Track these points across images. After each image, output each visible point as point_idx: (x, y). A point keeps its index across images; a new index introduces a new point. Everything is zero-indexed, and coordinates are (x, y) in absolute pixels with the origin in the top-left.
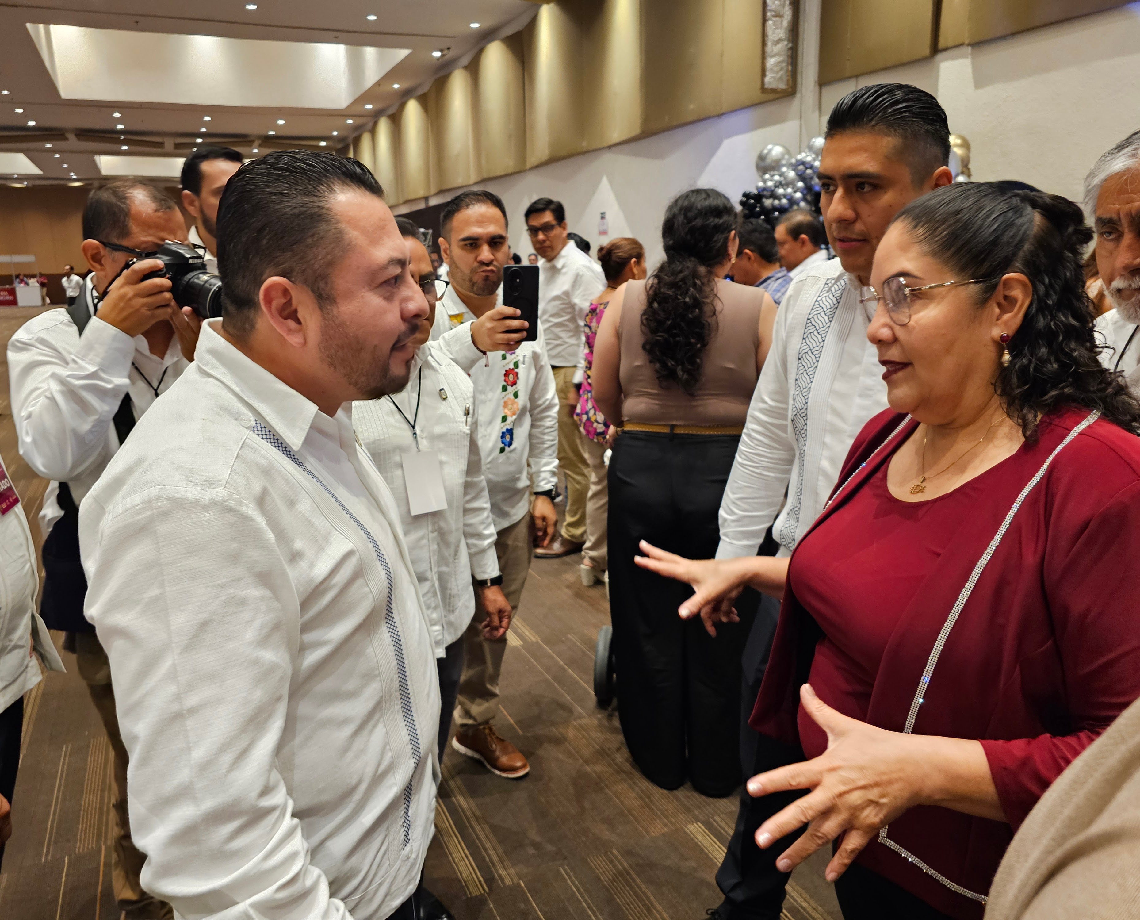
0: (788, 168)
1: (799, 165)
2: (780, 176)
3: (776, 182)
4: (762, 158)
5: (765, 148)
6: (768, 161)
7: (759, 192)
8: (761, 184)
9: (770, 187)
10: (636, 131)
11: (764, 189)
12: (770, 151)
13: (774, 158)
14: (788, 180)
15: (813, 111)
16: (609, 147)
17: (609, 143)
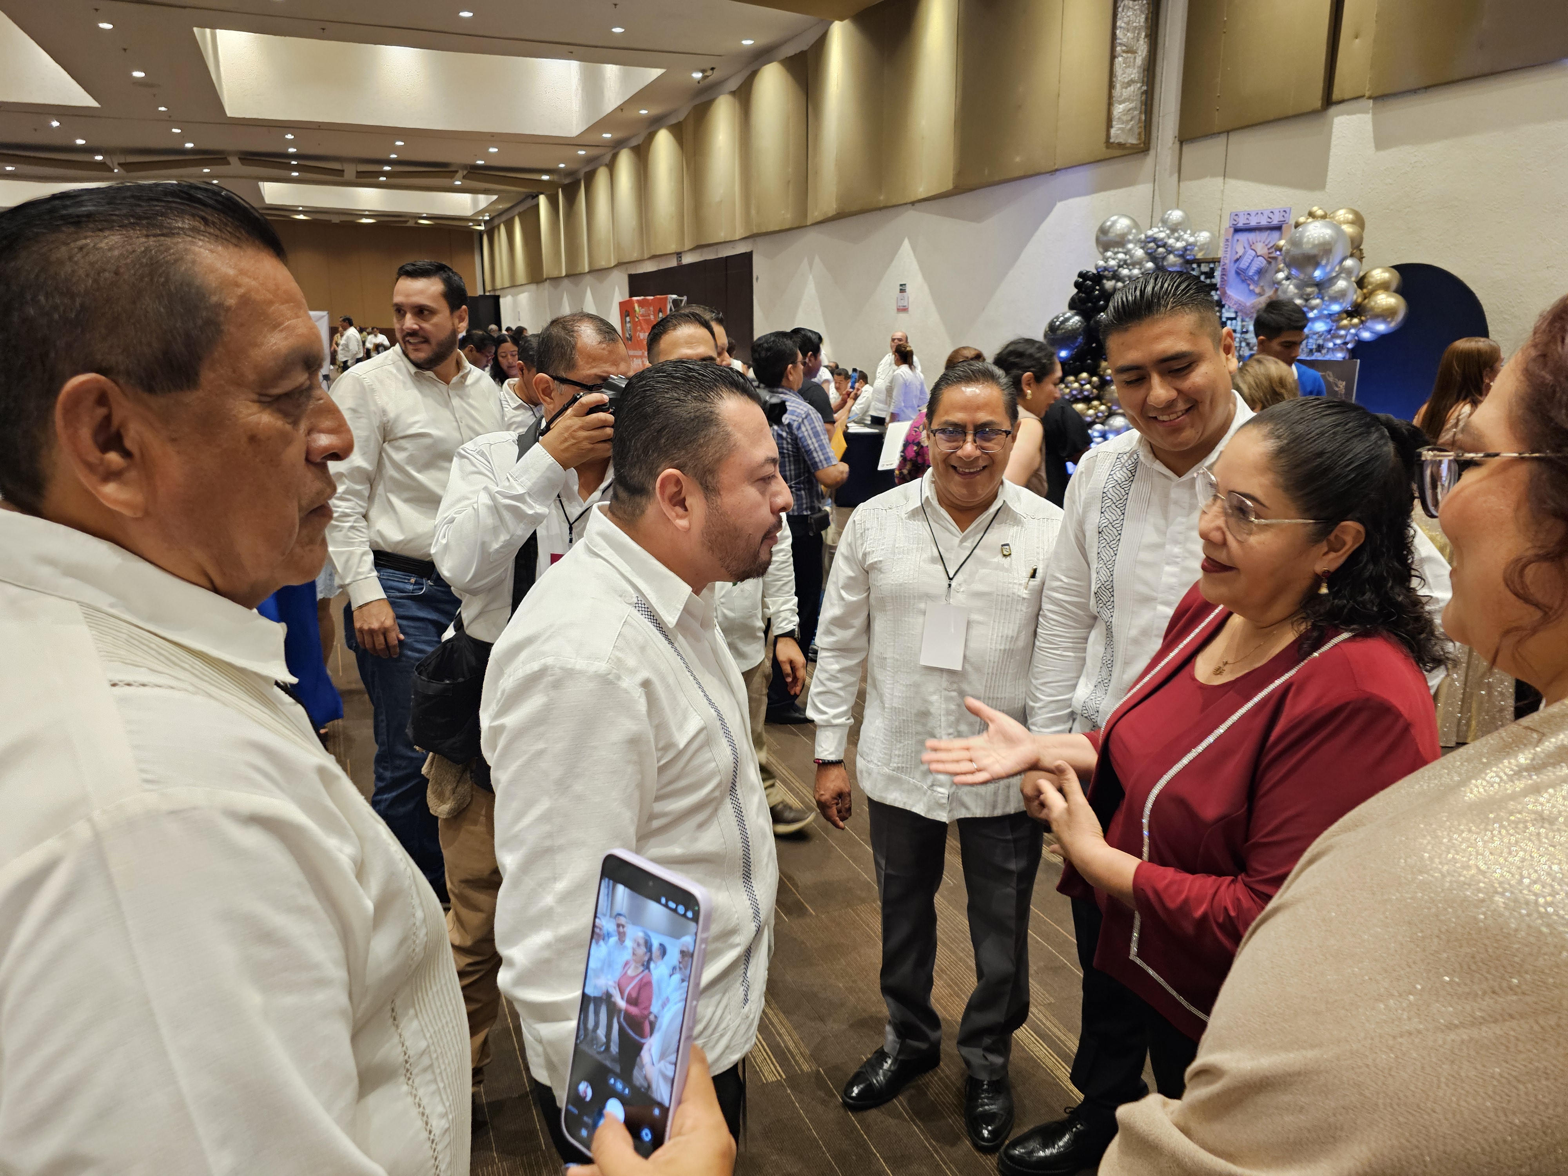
0: (1135, 244)
1: (1149, 242)
2: (1126, 254)
3: (1120, 261)
4: (1103, 231)
5: (1108, 220)
6: (1111, 235)
7: (1098, 272)
8: (1101, 263)
9: (1113, 267)
11: (1105, 269)
12: (1114, 223)
13: (1118, 232)
14: (1135, 259)
15: (1171, 175)
16: (913, 203)
17: (913, 199)
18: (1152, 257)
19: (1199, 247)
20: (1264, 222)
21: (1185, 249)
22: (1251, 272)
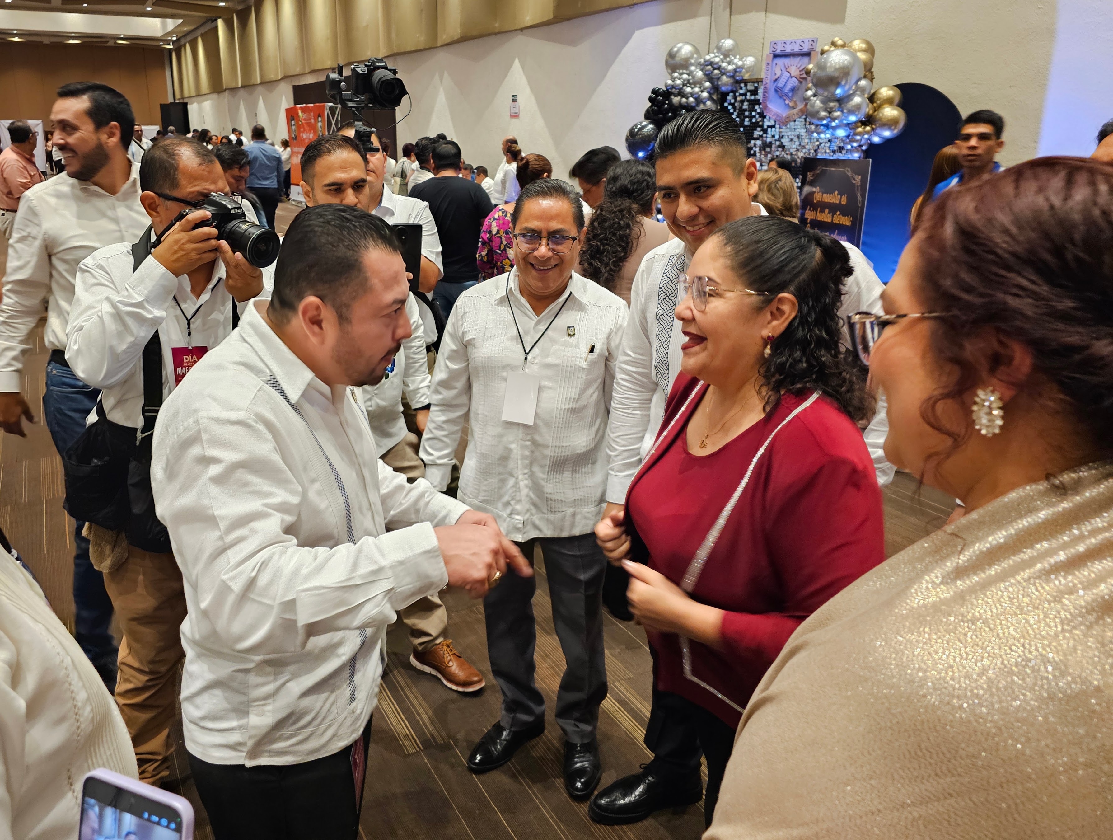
0: (696, 67)
1: (707, 65)
2: (689, 74)
3: (684, 80)
4: (671, 55)
5: (675, 46)
6: (677, 59)
7: (667, 90)
8: (670, 82)
9: (679, 85)
10: (549, 15)
11: (673, 87)
12: (680, 49)
13: (683, 57)
14: (696, 79)
15: (724, 10)
16: (522, 30)
17: (522, 26)
18: (709, 78)
19: (746, 69)
20: (797, 49)
21: (735, 71)
22: (786, 90)
